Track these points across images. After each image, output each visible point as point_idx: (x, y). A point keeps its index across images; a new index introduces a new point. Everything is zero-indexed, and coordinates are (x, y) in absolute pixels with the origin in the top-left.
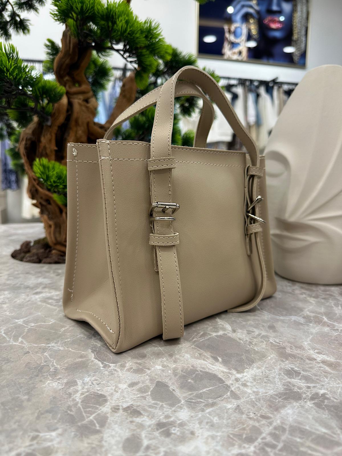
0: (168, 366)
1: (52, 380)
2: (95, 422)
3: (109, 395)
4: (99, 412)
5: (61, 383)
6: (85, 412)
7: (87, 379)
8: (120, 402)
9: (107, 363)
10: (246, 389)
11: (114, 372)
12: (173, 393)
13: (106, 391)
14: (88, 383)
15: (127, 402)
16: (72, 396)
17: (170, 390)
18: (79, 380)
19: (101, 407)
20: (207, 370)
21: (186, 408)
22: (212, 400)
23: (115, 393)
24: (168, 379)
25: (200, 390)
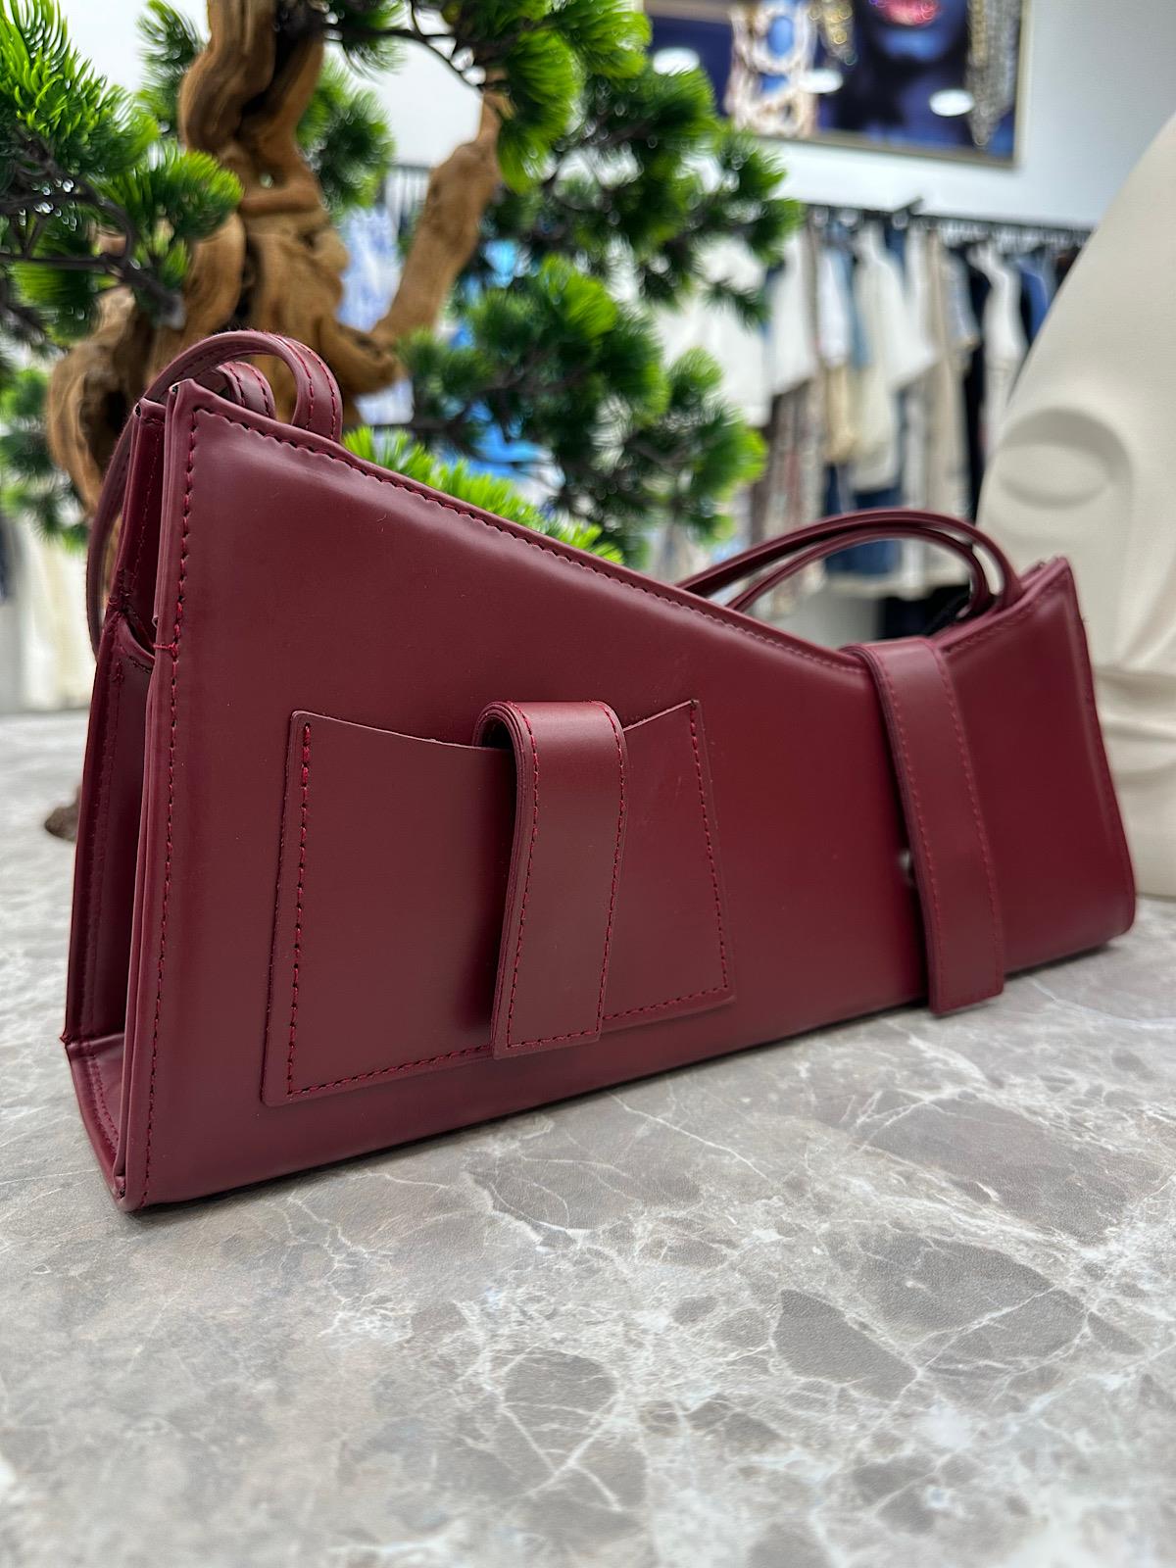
0: (802, 1229)
1: (354, 1307)
2: (595, 1479)
3: (612, 1362)
4: (597, 1434)
5: (396, 1319)
6: (539, 1437)
7: (497, 1299)
8: (668, 1389)
9: (555, 1228)
10: (1142, 1308)
11: (596, 1263)
12: (866, 1341)
13: (595, 1341)
14: (506, 1313)
15: (694, 1386)
16: (459, 1372)
17: (850, 1324)
18: (464, 1304)
19: (596, 1416)
20: (962, 1237)
21: (944, 1400)
22: (1032, 1358)
23: (635, 1351)
24: (824, 1283)
25: (969, 1320)
